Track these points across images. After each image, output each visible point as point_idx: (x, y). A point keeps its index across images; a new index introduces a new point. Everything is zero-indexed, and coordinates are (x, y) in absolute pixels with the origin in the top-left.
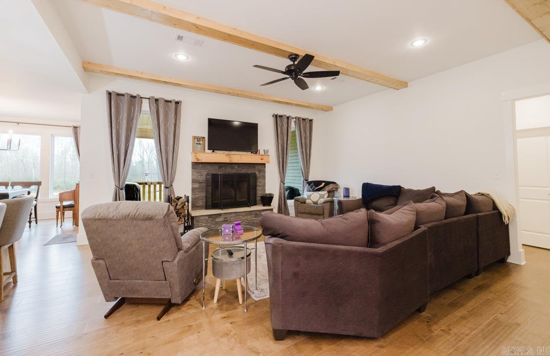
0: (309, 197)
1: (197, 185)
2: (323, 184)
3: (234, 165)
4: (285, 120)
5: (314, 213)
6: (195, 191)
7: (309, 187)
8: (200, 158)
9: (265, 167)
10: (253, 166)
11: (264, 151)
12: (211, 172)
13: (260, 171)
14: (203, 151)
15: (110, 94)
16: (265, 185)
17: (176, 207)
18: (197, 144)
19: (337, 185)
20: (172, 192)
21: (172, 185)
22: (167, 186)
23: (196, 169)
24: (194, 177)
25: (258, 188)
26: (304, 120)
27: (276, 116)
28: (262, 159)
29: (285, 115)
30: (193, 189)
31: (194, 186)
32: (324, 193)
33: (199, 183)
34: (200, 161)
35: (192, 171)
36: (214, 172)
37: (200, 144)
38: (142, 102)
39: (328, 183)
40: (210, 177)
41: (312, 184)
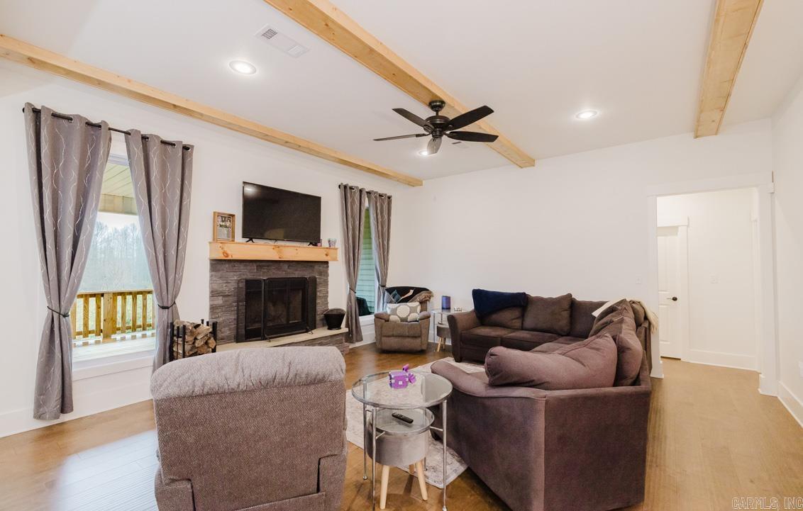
0: (394, 311)
1: (219, 301)
2: (412, 291)
3: (281, 264)
4: (358, 193)
5: (407, 334)
6: (217, 311)
7: (391, 296)
8: (229, 252)
9: (328, 267)
10: (311, 266)
11: (329, 241)
12: (244, 277)
13: (320, 274)
14: (231, 239)
15: (37, 112)
16: (327, 296)
17: (194, 343)
18: (221, 226)
19: (431, 292)
20: (175, 314)
21: (174, 303)
22: (165, 305)
23: (219, 271)
24: (216, 287)
25: (318, 301)
26: (381, 196)
27: (345, 187)
28: (327, 255)
29: (357, 187)
30: (213, 309)
31: (216, 302)
32: (415, 304)
33: (224, 296)
34: (230, 258)
35: (211, 276)
36: (249, 276)
37: (226, 227)
38: (110, 139)
39: (418, 290)
40: (242, 285)
41: (395, 292)
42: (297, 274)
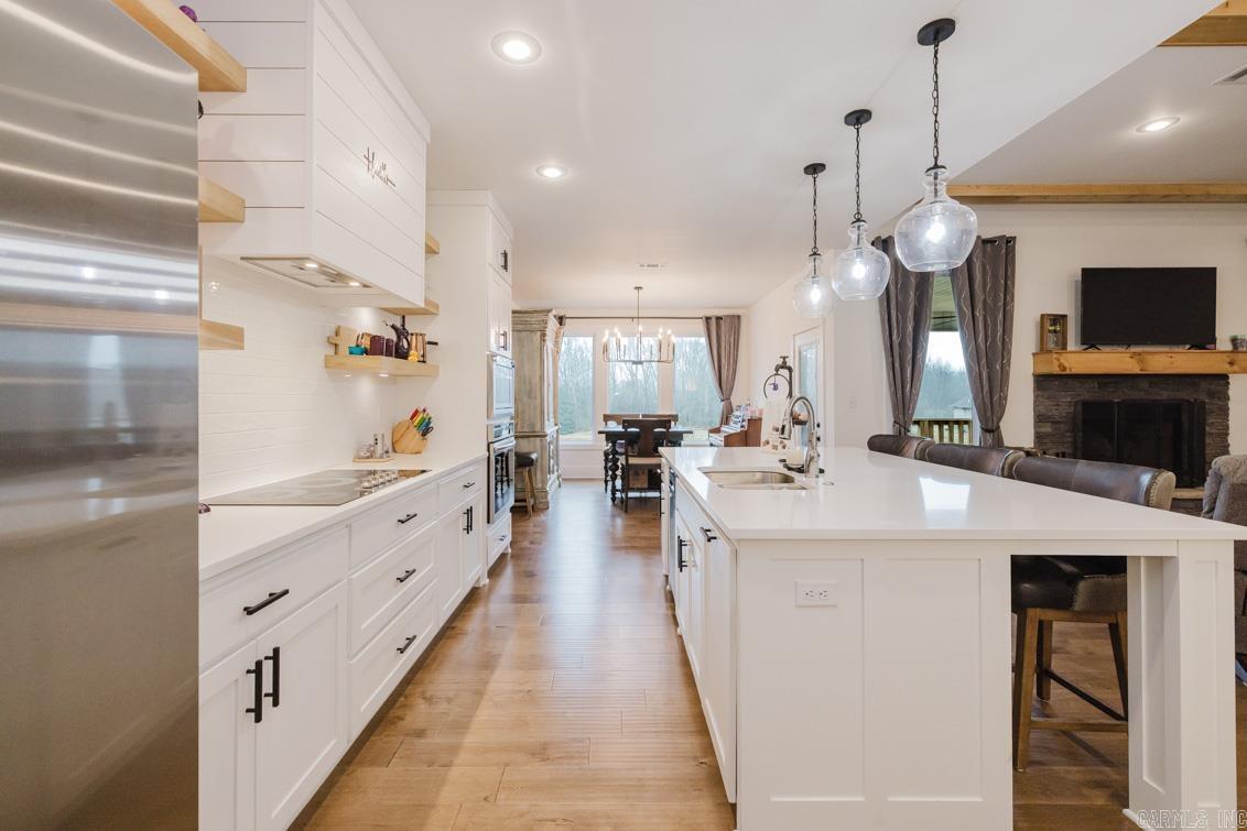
1: (1047, 429)
6: (1045, 441)
9: (1227, 383)
10: (1195, 383)
11: (1234, 339)
12: (1082, 398)
13: (1211, 395)
16: (1227, 434)
21: (997, 425)
22: (990, 427)
24: (1042, 410)
30: (1040, 437)
31: (1043, 430)
33: (1054, 423)
34: (1066, 372)
35: (1035, 395)
36: (1087, 396)
40: (1080, 408)
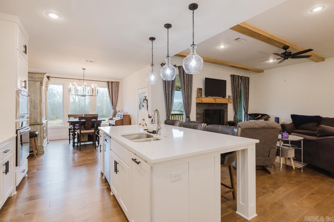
1: (199, 116)
2: (260, 116)
4: (237, 78)
6: (198, 119)
7: (251, 117)
8: (203, 101)
10: (223, 105)
11: (228, 96)
12: (205, 109)
13: (225, 108)
14: (201, 96)
16: (228, 116)
18: (199, 92)
19: (269, 116)
21: (189, 116)
23: (198, 106)
24: (198, 111)
25: (225, 118)
26: (245, 77)
27: (233, 76)
28: (229, 101)
29: (237, 75)
39: (263, 115)
40: (204, 111)
41: (253, 115)
42: (218, 108)
